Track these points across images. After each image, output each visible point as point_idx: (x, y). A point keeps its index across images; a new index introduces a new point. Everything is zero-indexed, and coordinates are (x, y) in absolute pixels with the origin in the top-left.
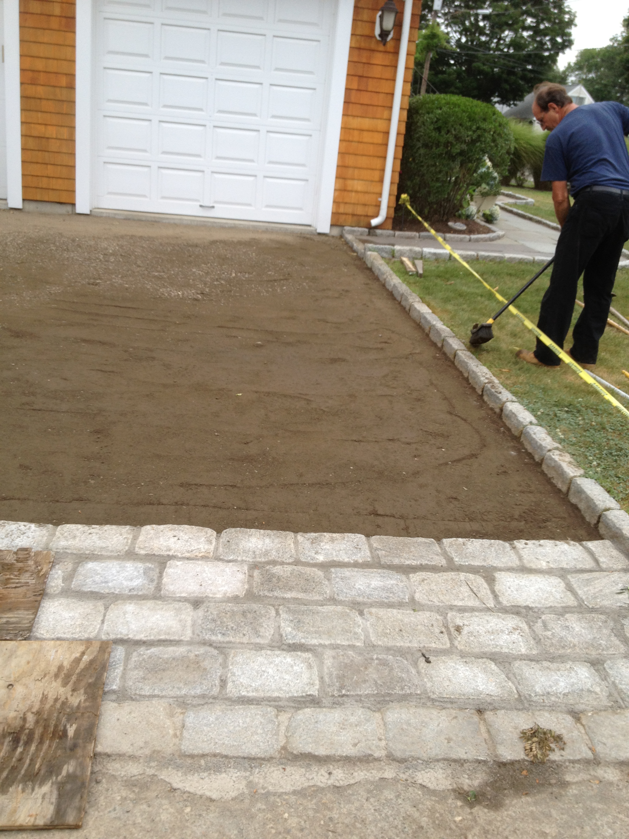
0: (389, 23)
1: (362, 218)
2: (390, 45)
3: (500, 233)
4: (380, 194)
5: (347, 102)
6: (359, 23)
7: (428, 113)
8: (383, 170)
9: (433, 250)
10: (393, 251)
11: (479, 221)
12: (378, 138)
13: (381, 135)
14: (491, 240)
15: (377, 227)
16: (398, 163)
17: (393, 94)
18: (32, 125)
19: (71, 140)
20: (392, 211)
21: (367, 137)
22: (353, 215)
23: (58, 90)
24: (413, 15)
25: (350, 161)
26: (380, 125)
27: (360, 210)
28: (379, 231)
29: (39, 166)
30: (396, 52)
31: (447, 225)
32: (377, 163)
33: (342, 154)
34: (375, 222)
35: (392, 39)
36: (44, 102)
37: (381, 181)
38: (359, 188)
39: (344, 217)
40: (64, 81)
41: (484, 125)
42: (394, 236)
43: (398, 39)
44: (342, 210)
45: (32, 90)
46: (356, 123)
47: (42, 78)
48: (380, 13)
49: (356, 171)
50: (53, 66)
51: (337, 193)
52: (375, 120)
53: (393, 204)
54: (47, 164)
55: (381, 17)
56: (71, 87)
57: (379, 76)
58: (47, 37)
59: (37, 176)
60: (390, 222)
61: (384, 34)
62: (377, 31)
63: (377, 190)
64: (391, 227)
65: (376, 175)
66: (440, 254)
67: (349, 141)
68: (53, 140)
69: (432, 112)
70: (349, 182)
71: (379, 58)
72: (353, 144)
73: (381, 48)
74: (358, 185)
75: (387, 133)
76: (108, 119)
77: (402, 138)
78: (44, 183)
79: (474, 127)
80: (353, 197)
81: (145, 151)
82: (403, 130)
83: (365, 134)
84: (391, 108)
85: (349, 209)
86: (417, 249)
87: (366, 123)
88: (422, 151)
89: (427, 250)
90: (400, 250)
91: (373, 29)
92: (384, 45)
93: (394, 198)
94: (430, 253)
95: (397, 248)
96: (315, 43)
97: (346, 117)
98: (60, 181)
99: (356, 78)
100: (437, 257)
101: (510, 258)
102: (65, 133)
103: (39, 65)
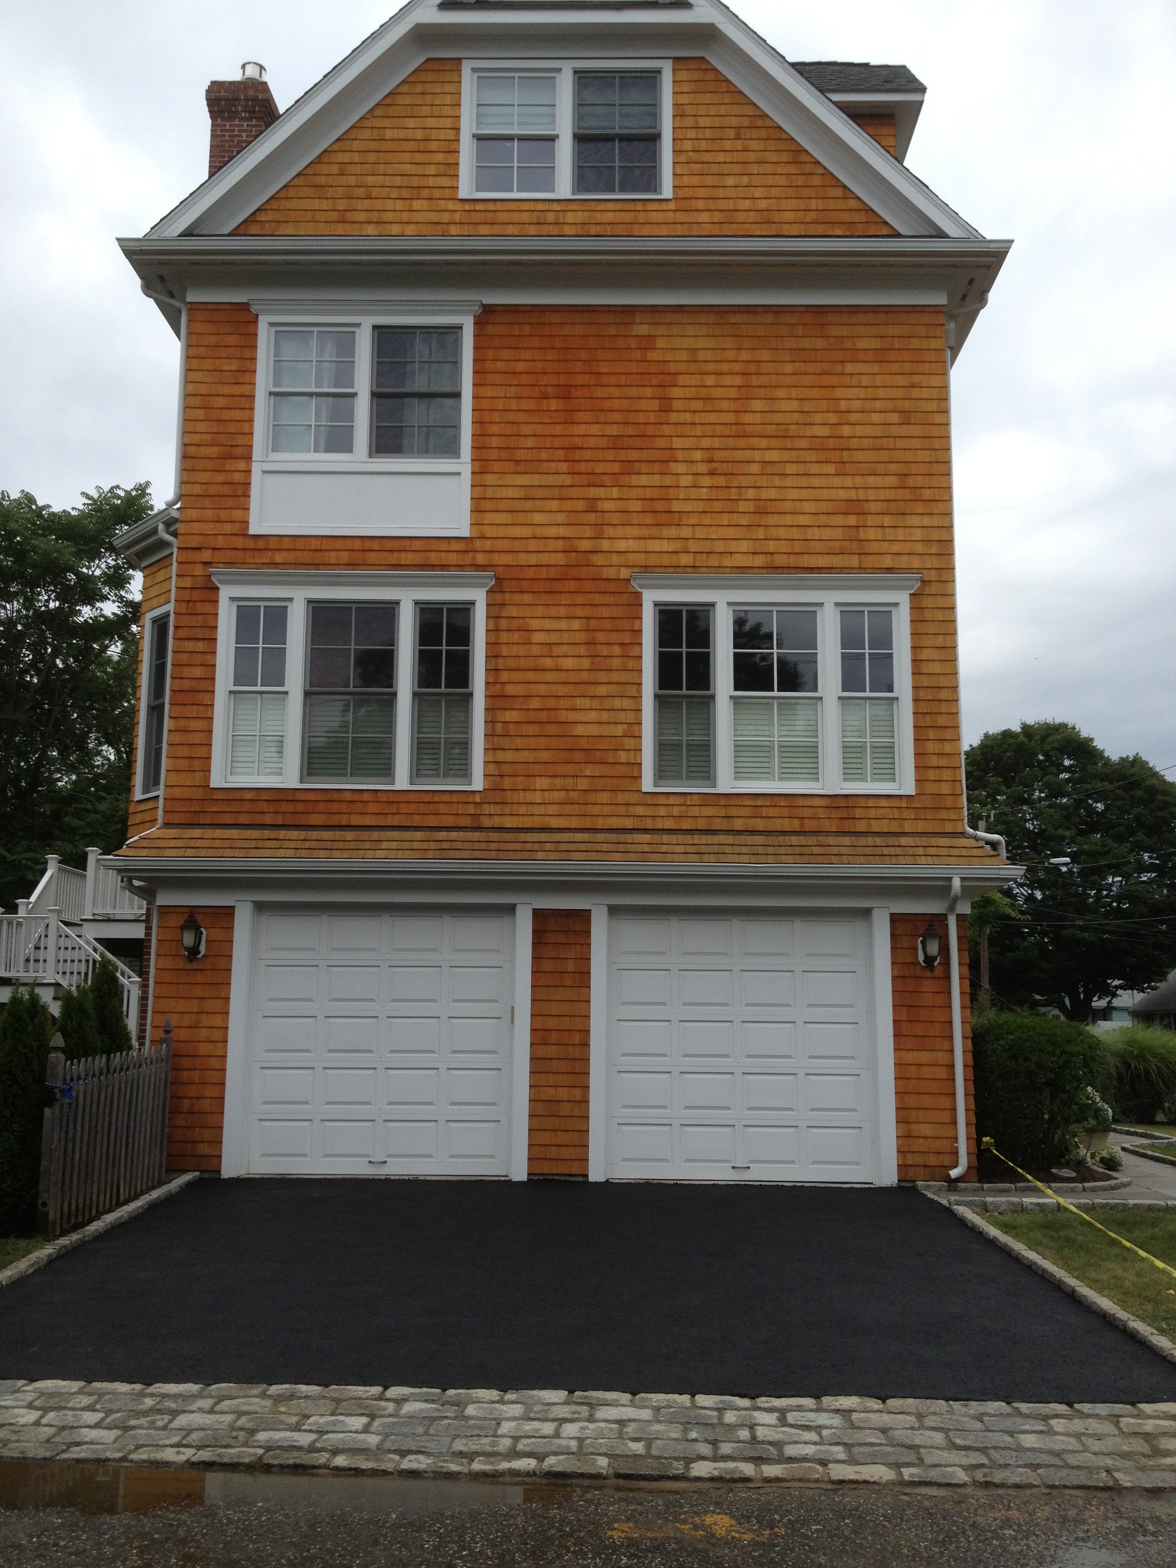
0: (933, 948)
1: (937, 1169)
2: (939, 972)
3: (1125, 1180)
4: (956, 1139)
5: (897, 1035)
6: (899, 951)
7: (997, 1039)
8: (954, 1109)
9: (1035, 1200)
10: (985, 1203)
11: (1095, 1168)
12: (942, 1073)
13: (944, 1069)
14: (1113, 1188)
15: (958, 1180)
16: (972, 1099)
17: (951, 1023)
18: (542, 1088)
19: (585, 1102)
20: (974, 1157)
21: (927, 1072)
22: (925, 1166)
23: (570, 1048)
24: (959, 937)
25: (911, 1101)
26: (942, 1057)
27: (932, 1160)
28: (962, 1185)
29: (548, 1133)
30: (948, 977)
31: (1051, 1172)
32: (946, 1102)
33: (900, 1094)
34: (954, 1173)
35: (939, 963)
36: (555, 1062)
37: (954, 1122)
38: (928, 1133)
39: (913, 1169)
40: (577, 1038)
41: (1069, 1048)
42: (983, 1190)
43: (947, 963)
44: (909, 1162)
45: (542, 1051)
46: (911, 1057)
47: (554, 1037)
48: (921, 938)
49: (921, 1113)
50: (566, 1023)
51: (900, 1141)
52: (934, 1053)
53: (974, 1150)
54: (557, 1131)
55: (924, 943)
56: (586, 1044)
57: (931, 1004)
58: (559, 995)
59: (546, 1145)
60: (974, 1173)
61: (929, 960)
62: (921, 958)
63: (951, 1134)
64: (976, 1179)
65: (946, 1116)
66: (1044, 1204)
67: (906, 1078)
68: (564, 1103)
69: (1002, 1038)
70: (914, 1127)
71: (928, 986)
72: (912, 1081)
73: (929, 974)
74: (925, 1130)
75: (952, 1066)
76: (622, 1075)
77: (971, 1071)
78: (552, 1153)
79: (1058, 1052)
80: (921, 1144)
81: (665, 1107)
82: (971, 1062)
83: (925, 1069)
84: (951, 1037)
85: (919, 1160)
86: (1015, 1200)
87: (924, 1057)
88: (999, 1084)
89: (1027, 1200)
90: (992, 1202)
91: (916, 956)
92: (932, 971)
93: (973, 1143)
94: (1032, 1203)
95: (989, 1199)
96: (851, 975)
97: (898, 1053)
98: (571, 1149)
99: (905, 1009)
100: (1042, 1207)
101: (1136, 1205)
102: (577, 1094)
103: (551, 1023)
